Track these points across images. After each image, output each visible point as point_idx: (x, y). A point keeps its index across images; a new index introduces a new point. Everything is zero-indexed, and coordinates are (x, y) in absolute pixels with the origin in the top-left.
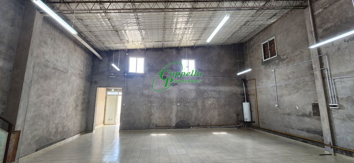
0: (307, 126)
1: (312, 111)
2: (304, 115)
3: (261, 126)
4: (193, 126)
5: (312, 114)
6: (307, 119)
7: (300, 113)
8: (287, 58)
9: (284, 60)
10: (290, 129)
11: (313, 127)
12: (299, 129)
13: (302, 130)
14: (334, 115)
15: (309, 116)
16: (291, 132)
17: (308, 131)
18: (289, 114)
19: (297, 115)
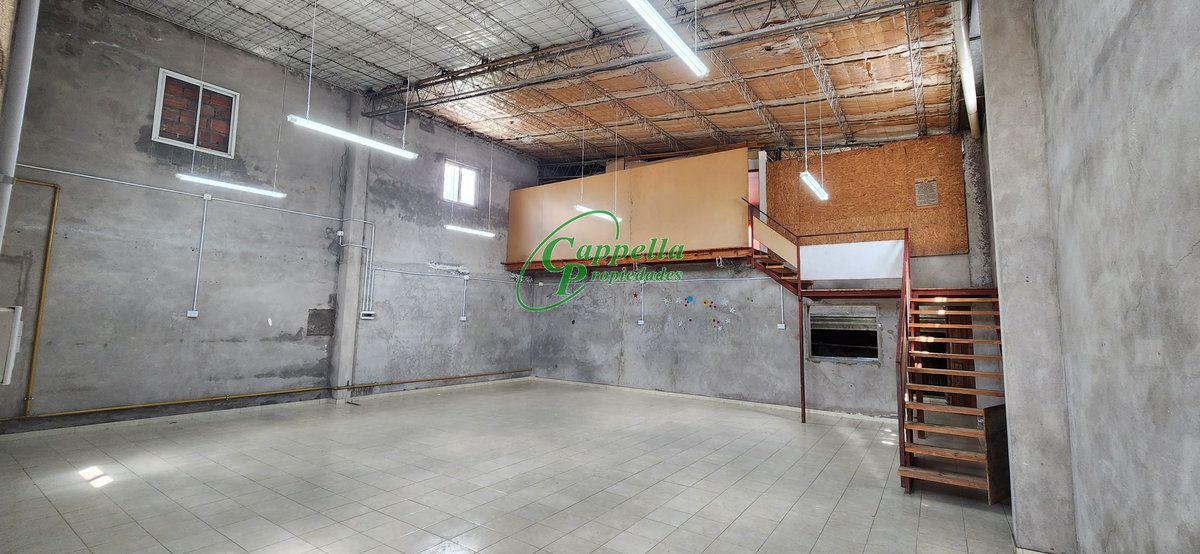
1: (305, 326)
2: (285, 337)
3: (39, 406)
5: (304, 333)
6: (289, 346)
7: (273, 334)
9: (260, 183)
12: (258, 376)
13: (271, 374)
15: (297, 338)
16: (231, 387)
18: (234, 340)
19: (263, 340)
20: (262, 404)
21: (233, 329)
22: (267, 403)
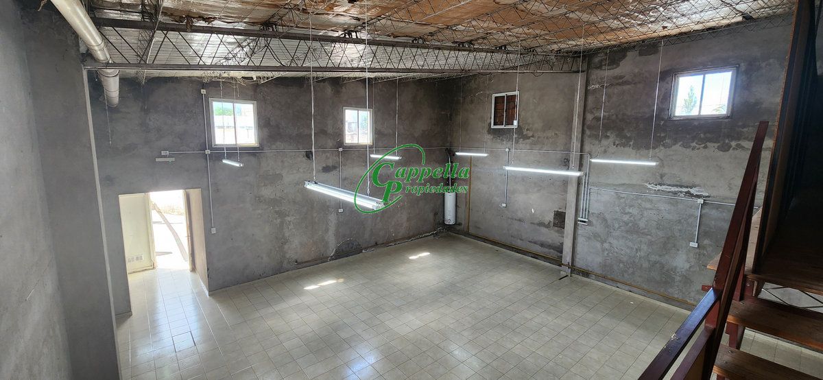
0: (542, 239)
1: (552, 220)
2: (541, 224)
3: (472, 231)
4: (366, 249)
5: (552, 224)
6: (544, 230)
7: (536, 221)
8: (533, 136)
9: (529, 138)
10: (519, 240)
11: (550, 241)
12: (529, 242)
13: (535, 243)
14: (580, 232)
15: (547, 226)
16: (519, 243)
17: (542, 245)
18: (520, 220)
19: (532, 223)
20: (532, 257)
21: (520, 215)
22: (534, 257)
